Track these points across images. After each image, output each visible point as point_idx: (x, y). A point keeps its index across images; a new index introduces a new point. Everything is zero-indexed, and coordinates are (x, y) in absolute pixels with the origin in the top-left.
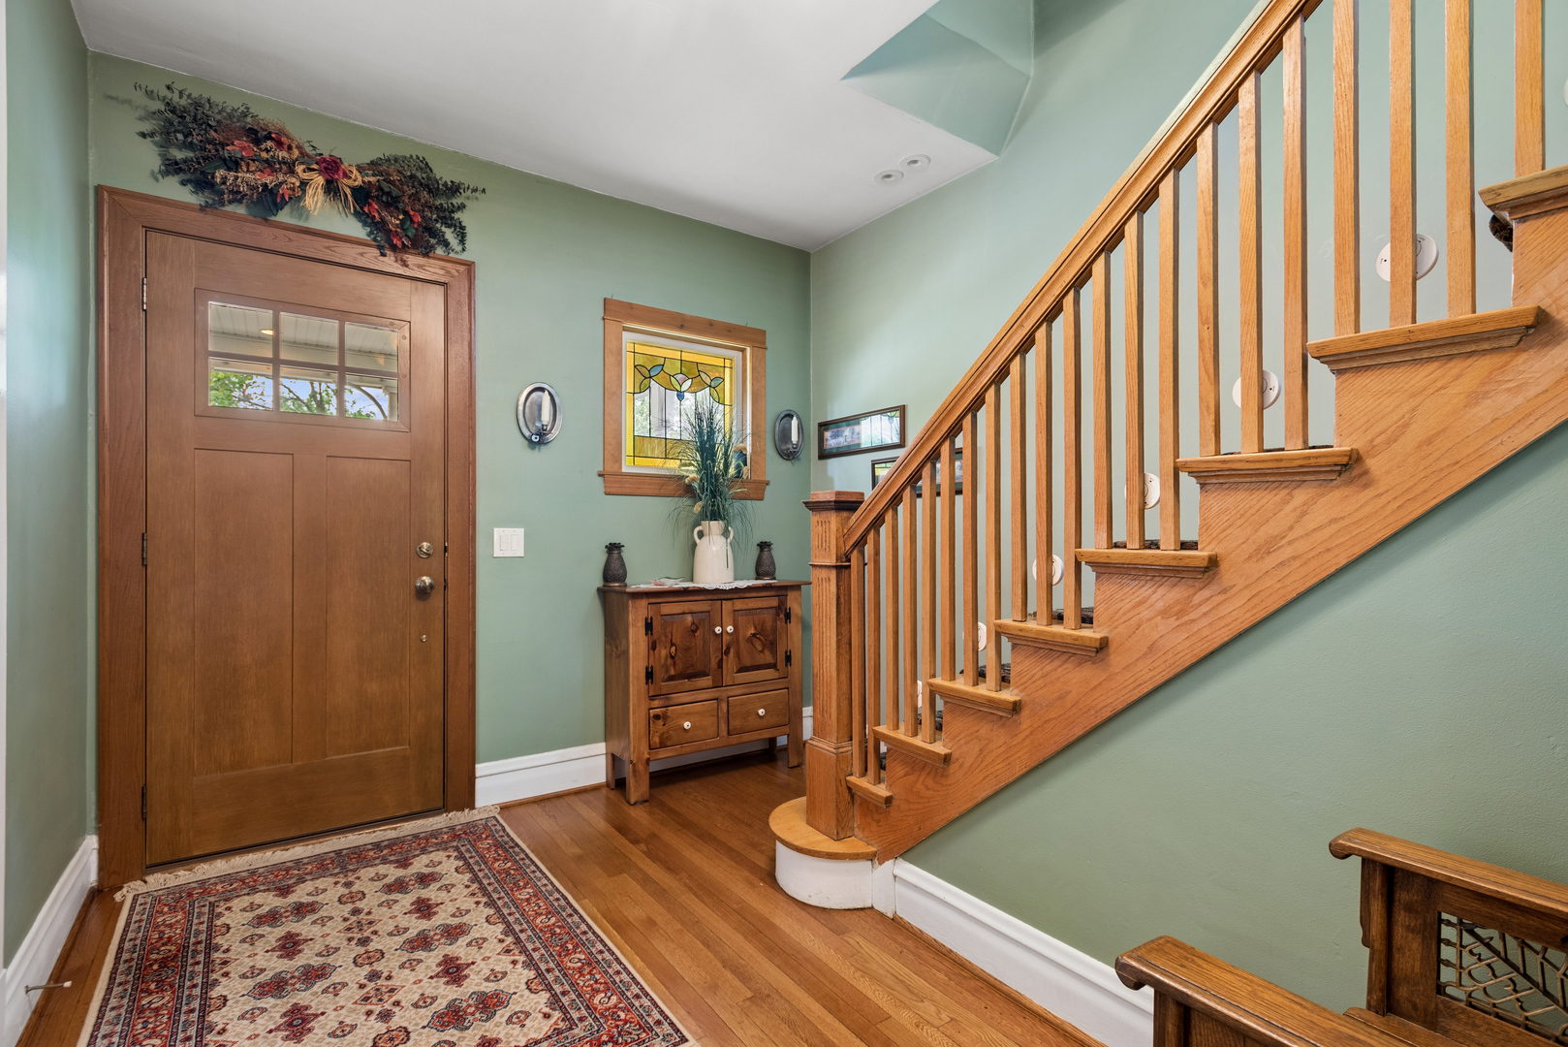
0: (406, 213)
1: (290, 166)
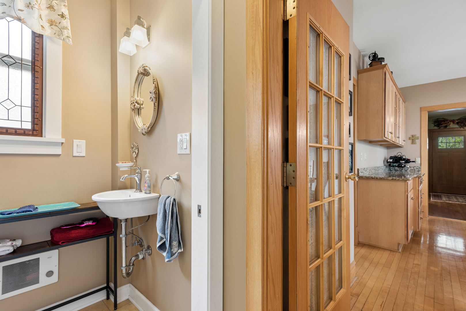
0: (464, 123)
1: (448, 123)
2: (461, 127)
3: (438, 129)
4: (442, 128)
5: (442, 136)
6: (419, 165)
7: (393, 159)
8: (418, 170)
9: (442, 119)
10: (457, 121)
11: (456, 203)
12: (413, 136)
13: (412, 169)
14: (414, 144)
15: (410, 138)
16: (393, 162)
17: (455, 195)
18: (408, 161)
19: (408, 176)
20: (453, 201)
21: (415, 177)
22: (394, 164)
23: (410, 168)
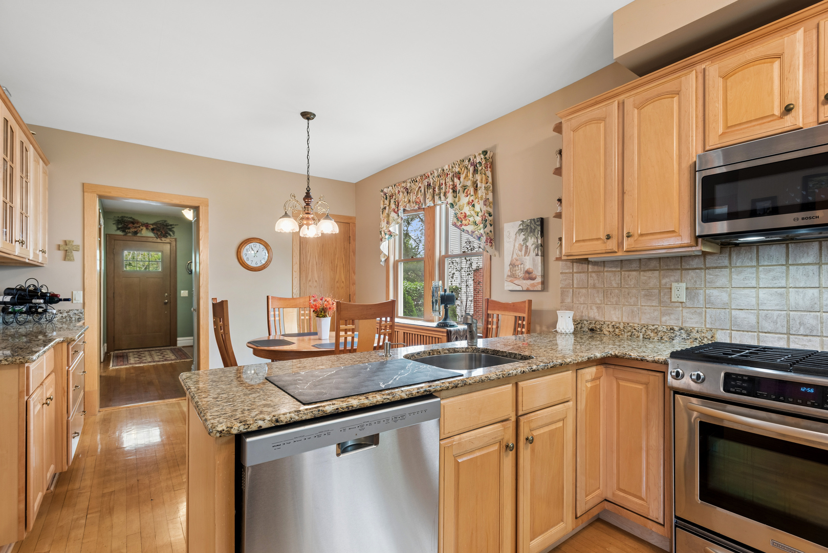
0: (162, 231)
1: (139, 227)
2: (158, 237)
3: (124, 235)
4: (130, 234)
5: (129, 248)
6: (80, 307)
7: (14, 295)
8: (78, 317)
9: (130, 220)
10: (152, 227)
11: (150, 364)
12: (66, 243)
13: (64, 315)
14: (70, 260)
15: (59, 246)
16: (13, 303)
17: (150, 349)
18: (53, 299)
19: (55, 333)
20: (145, 363)
21: (58, 343)
22: (17, 308)
23: (61, 313)
